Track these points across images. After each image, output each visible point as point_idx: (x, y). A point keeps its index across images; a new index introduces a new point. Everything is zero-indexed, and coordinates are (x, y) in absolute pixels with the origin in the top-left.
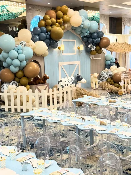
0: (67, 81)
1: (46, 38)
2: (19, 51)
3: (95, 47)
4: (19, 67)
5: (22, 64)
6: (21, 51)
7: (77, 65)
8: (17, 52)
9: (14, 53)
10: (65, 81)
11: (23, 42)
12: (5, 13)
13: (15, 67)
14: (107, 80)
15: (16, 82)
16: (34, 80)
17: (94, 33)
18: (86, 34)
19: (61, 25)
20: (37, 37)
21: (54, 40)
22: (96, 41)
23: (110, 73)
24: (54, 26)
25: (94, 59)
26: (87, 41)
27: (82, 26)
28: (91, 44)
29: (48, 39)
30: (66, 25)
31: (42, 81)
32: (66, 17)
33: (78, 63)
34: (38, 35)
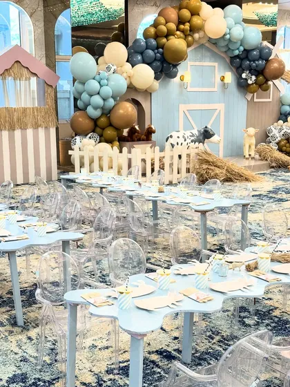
0: (181, 137)
1: (155, 60)
2: (102, 82)
3: (254, 78)
4: (103, 108)
5: (106, 103)
6: (106, 81)
7: (217, 111)
8: (99, 83)
9: (94, 85)
10: (178, 137)
11: (111, 66)
12: (97, 10)
13: (96, 108)
14: (278, 143)
15: (96, 135)
16: (129, 132)
17: (253, 50)
18: (237, 52)
19: (186, 35)
20: (139, 58)
21: (170, 64)
22: (257, 66)
23: (285, 130)
24: (172, 37)
25: (255, 100)
26: (241, 66)
27: (228, 36)
28: (248, 72)
29: (159, 60)
30: (196, 36)
31: (143, 137)
32: (196, 20)
33: (220, 107)
34: (142, 53)
